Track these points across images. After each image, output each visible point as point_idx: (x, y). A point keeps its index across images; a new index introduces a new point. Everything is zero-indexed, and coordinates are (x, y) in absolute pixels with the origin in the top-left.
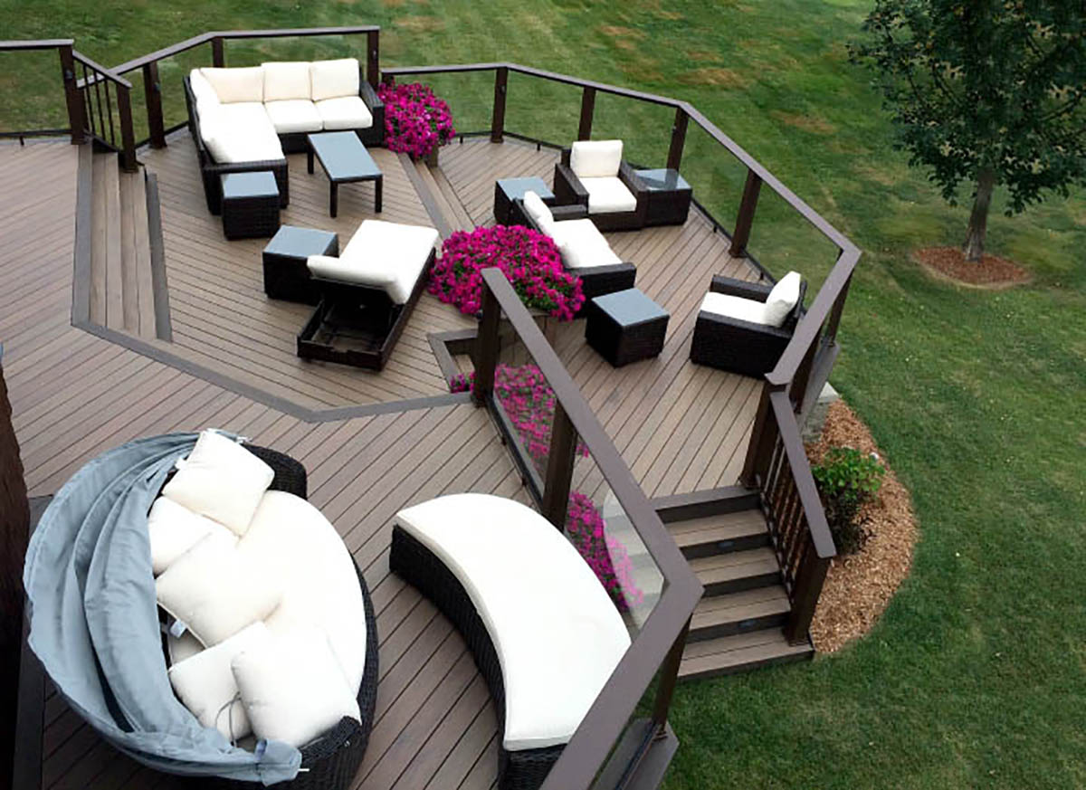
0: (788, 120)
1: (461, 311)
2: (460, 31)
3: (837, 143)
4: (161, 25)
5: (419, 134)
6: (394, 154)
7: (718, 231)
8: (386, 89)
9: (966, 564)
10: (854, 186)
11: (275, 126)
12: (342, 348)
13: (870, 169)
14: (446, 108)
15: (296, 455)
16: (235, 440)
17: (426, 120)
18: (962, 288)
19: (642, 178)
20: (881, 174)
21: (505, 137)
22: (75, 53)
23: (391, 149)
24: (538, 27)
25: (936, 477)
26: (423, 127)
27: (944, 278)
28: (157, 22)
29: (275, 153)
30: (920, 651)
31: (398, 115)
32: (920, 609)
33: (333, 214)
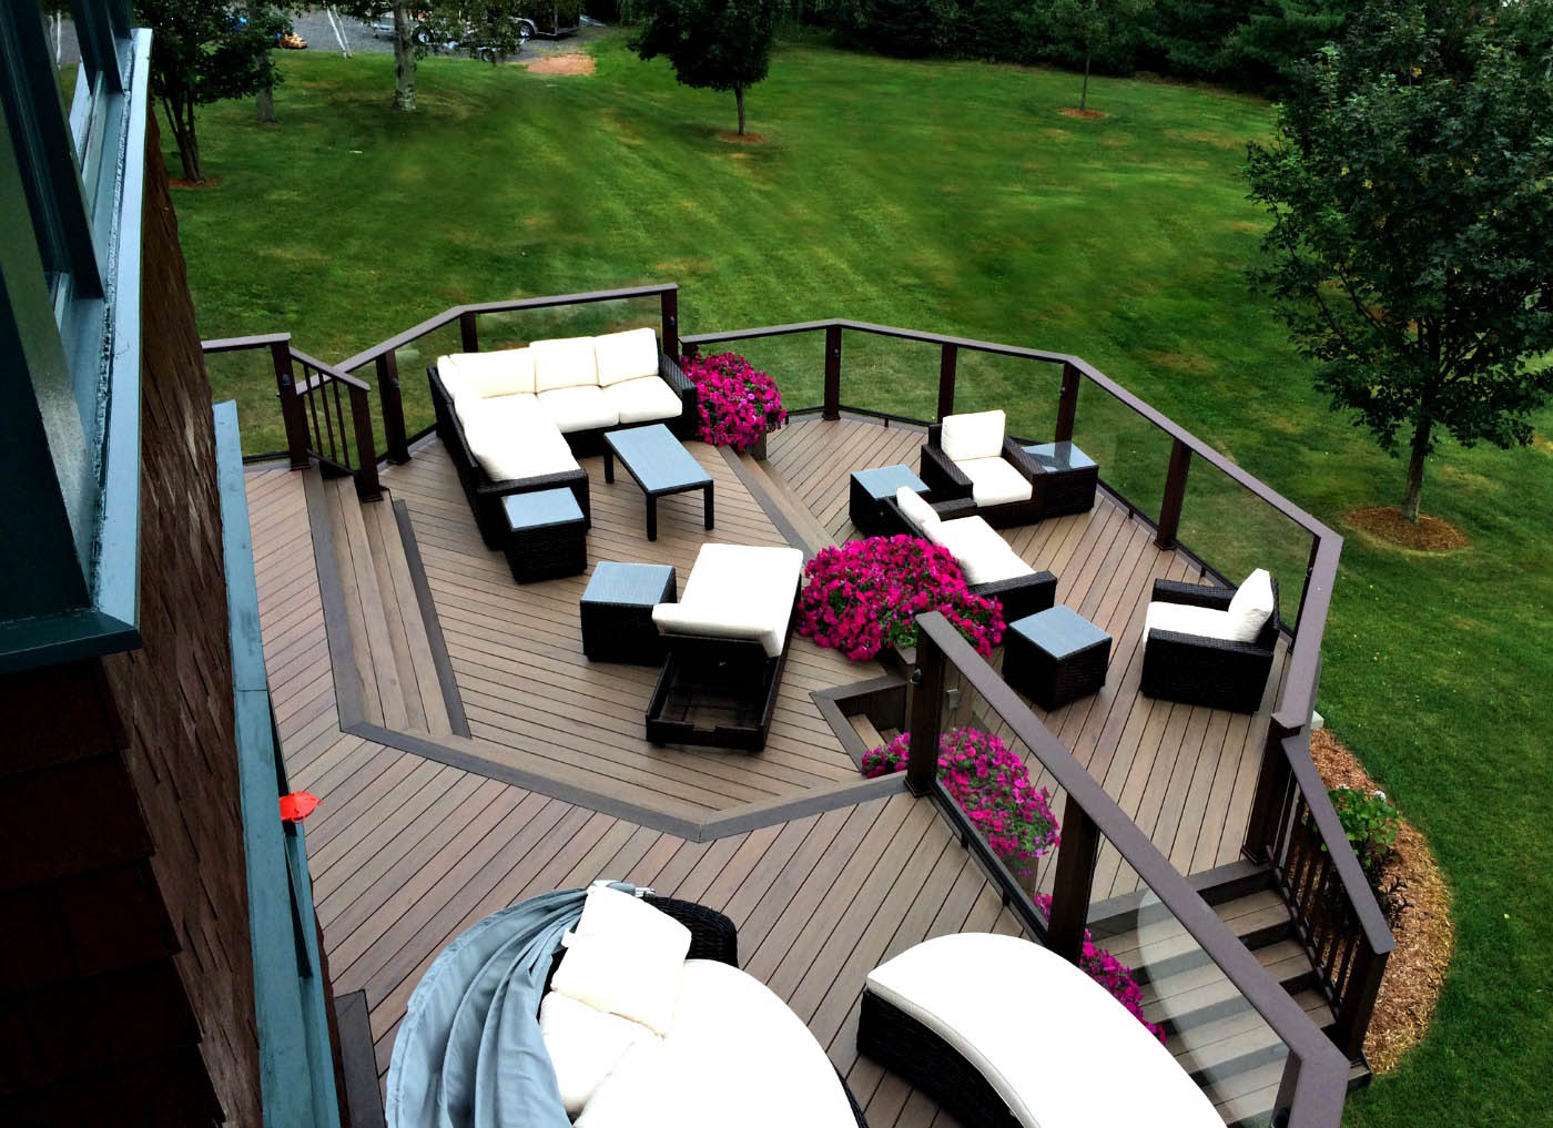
0: (1159, 360)
1: (849, 658)
2: (734, 272)
3: (1223, 384)
4: (352, 290)
5: (743, 419)
6: (713, 449)
7: (1135, 516)
8: (691, 364)
9: (1519, 927)
10: (1254, 438)
11: (558, 425)
12: (705, 723)
13: (1268, 415)
14: (770, 384)
15: (712, 902)
16: (633, 893)
17: (749, 401)
18: (1411, 557)
19: (1034, 457)
20: (1282, 419)
21: (841, 413)
22: (293, 351)
23: (708, 443)
24: (830, 261)
25: (1455, 814)
26: (747, 410)
27: (1388, 546)
28: (346, 286)
29: (564, 461)
30: (1495, 1056)
31: (714, 396)
32: (1482, 997)
33: (652, 536)
